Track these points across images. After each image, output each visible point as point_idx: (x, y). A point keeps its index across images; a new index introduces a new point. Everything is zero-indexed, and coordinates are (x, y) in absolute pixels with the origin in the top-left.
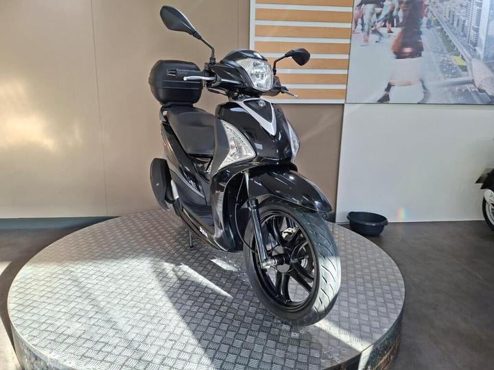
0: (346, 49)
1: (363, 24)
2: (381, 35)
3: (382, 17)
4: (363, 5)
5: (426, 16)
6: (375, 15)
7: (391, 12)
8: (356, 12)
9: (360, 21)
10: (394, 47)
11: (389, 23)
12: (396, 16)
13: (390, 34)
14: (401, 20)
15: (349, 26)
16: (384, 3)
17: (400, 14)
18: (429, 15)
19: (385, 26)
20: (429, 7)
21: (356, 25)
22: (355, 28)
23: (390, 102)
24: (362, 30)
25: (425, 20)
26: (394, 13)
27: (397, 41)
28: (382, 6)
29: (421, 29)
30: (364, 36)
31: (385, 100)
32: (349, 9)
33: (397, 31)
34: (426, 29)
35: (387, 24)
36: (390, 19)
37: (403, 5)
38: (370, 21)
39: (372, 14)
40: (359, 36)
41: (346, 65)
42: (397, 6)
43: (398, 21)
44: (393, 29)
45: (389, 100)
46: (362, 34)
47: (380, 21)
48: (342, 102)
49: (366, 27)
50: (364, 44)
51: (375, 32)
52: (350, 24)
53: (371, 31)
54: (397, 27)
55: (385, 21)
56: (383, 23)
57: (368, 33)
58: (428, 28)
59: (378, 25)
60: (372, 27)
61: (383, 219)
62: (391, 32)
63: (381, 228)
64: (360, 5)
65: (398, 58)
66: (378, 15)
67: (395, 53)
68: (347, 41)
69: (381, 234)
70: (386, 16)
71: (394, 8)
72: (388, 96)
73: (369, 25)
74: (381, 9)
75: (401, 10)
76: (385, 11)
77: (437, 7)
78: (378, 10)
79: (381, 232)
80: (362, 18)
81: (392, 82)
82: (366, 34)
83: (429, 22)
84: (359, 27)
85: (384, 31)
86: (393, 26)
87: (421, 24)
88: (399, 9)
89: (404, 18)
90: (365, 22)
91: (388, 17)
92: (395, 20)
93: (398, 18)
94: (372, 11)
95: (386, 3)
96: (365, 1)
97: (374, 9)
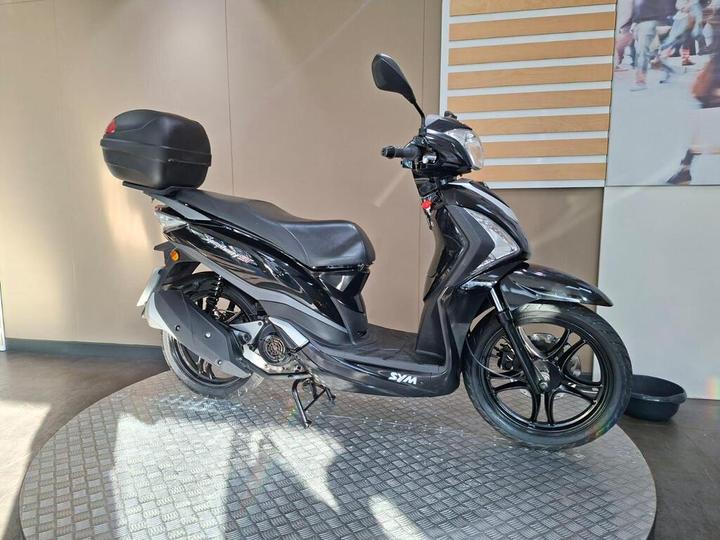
0: (606, 98)
1: (634, 55)
2: (669, 70)
3: (671, 39)
4: (634, 24)
6: (657, 39)
7: (689, 30)
8: (621, 37)
9: (628, 50)
10: (695, 89)
11: (685, 48)
12: (696, 38)
14: (708, 42)
15: (608, 60)
16: (674, 17)
17: (707, 32)
19: (677, 54)
21: (621, 57)
22: (620, 62)
23: (692, 183)
24: (633, 64)
26: (695, 32)
27: (702, 78)
28: (670, 23)
30: (637, 74)
31: (682, 178)
32: (610, 34)
33: (701, 61)
35: (681, 51)
36: (687, 42)
37: (711, 17)
38: (648, 50)
39: (651, 37)
40: (628, 75)
41: (606, 123)
42: (699, 19)
43: (702, 43)
44: (692, 59)
45: (689, 178)
46: (633, 72)
47: (667, 47)
48: (600, 184)
49: (640, 60)
50: (636, 87)
51: (658, 65)
53: (649, 66)
54: (700, 54)
55: (677, 47)
56: (674, 50)
57: (645, 69)
59: (663, 54)
60: (652, 58)
61: (678, 390)
62: (690, 64)
64: (629, 24)
65: (704, 106)
66: (663, 38)
67: (699, 98)
68: (607, 85)
69: (673, 418)
70: (679, 37)
71: (694, 23)
72: (688, 172)
73: (645, 55)
74: (667, 28)
75: (707, 25)
76: (676, 31)
78: (663, 29)
79: (672, 415)
80: (632, 46)
81: (695, 148)
82: (641, 70)
84: (628, 60)
85: (676, 63)
86: (693, 53)
88: (704, 24)
89: (715, 38)
90: (638, 51)
91: (683, 39)
92: (697, 43)
93: (703, 38)
94: (651, 33)
95: (677, 17)
96: (637, 17)
97: (654, 29)
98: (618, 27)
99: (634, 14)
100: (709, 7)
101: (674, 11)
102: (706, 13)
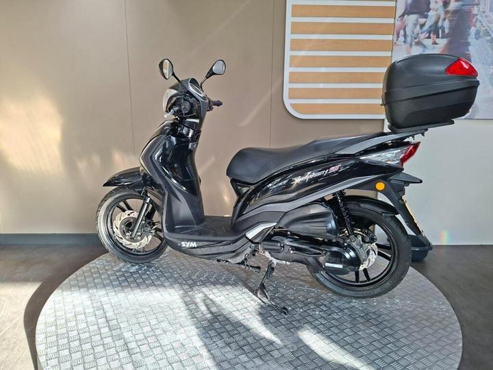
1: (405, 36)
2: (425, 47)
3: (426, 28)
4: (406, 16)
5: (475, 26)
6: (418, 26)
7: (437, 22)
8: (398, 23)
9: (402, 32)
11: (434, 34)
12: (441, 28)
13: (435, 45)
14: (447, 31)
15: (390, 37)
16: (429, 14)
17: (446, 24)
18: (478, 24)
19: (429, 37)
20: (479, 17)
21: (398, 37)
22: (397, 40)
24: (405, 42)
25: (473, 30)
26: (440, 24)
28: (426, 17)
29: (469, 40)
32: (391, 21)
33: (442, 43)
34: (475, 40)
35: (432, 35)
36: (435, 30)
37: (449, 15)
38: (413, 33)
39: (415, 25)
40: (401, 48)
42: (442, 16)
43: (443, 31)
46: (404, 46)
47: (424, 32)
48: (382, 117)
49: (409, 39)
51: (419, 43)
52: (392, 36)
53: (414, 43)
54: (442, 38)
55: (430, 32)
56: (427, 35)
57: (411, 45)
58: (477, 38)
59: (422, 36)
60: (416, 38)
62: (436, 44)
63: (425, 253)
64: (403, 15)
66: (422, 26)
68: (388, 54)
69: (425, 259)
70: (431, 27)
71: (439, 18)
73: (412, 36)
74: (425, 20)
75: (446, 20)
76: (429, 22)
77: (486, 16)
78: (422, 21)
79: (425, 257)
80: (405, 29)
82: (408, 47)
83: (478, 33)
84: (402, 39)
85: (428, 42)
86: (438, 37)
87: (469, 35)
88: (445, 19)
89: (450, 28)
90: (407, 33)
91: (433, 28)
92: (440, 31)
93: (444, 28)
94: (415, 22)
95: (431, 13)
96: (408, 12)
97: (417, 20)
98: (397, 17)
99: (406, 10)
100: (448, 9)
101: (429, 10)
102: (446, 12)
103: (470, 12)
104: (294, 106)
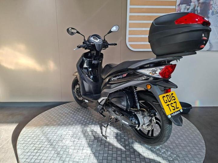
3: (190, 10)
4: (181, 5)
5: (212, 9)
6: (186, 10)
7: (194, 8)
8: (177, 8)
12: (196, 10)
20: (213, 5)
25: (211, 11)
29: (209, 16)
32: (174, 7)
34: (212, 16)
37: (200, 5)
58: (212, 15)
61: (190, 106)
63: (189, 110)
64: (179, 5)
70: (192, 10)
74: (189, 7)
76: (191, 8)
77: (217, 5)
79: (189, 112)
80: (180, 11)
83: (213, 12)
87: (209, 13)
88: (198, 6)
89: (201, 10)
92: (196, 12)
94: (185, 8)
95: (192, 4)
98: (177, 5)
99: (181, 2)
100: (200, 2)
101: (191, 2)
102: (199, 3)
103: (210, 3)
104: (131, 45)
